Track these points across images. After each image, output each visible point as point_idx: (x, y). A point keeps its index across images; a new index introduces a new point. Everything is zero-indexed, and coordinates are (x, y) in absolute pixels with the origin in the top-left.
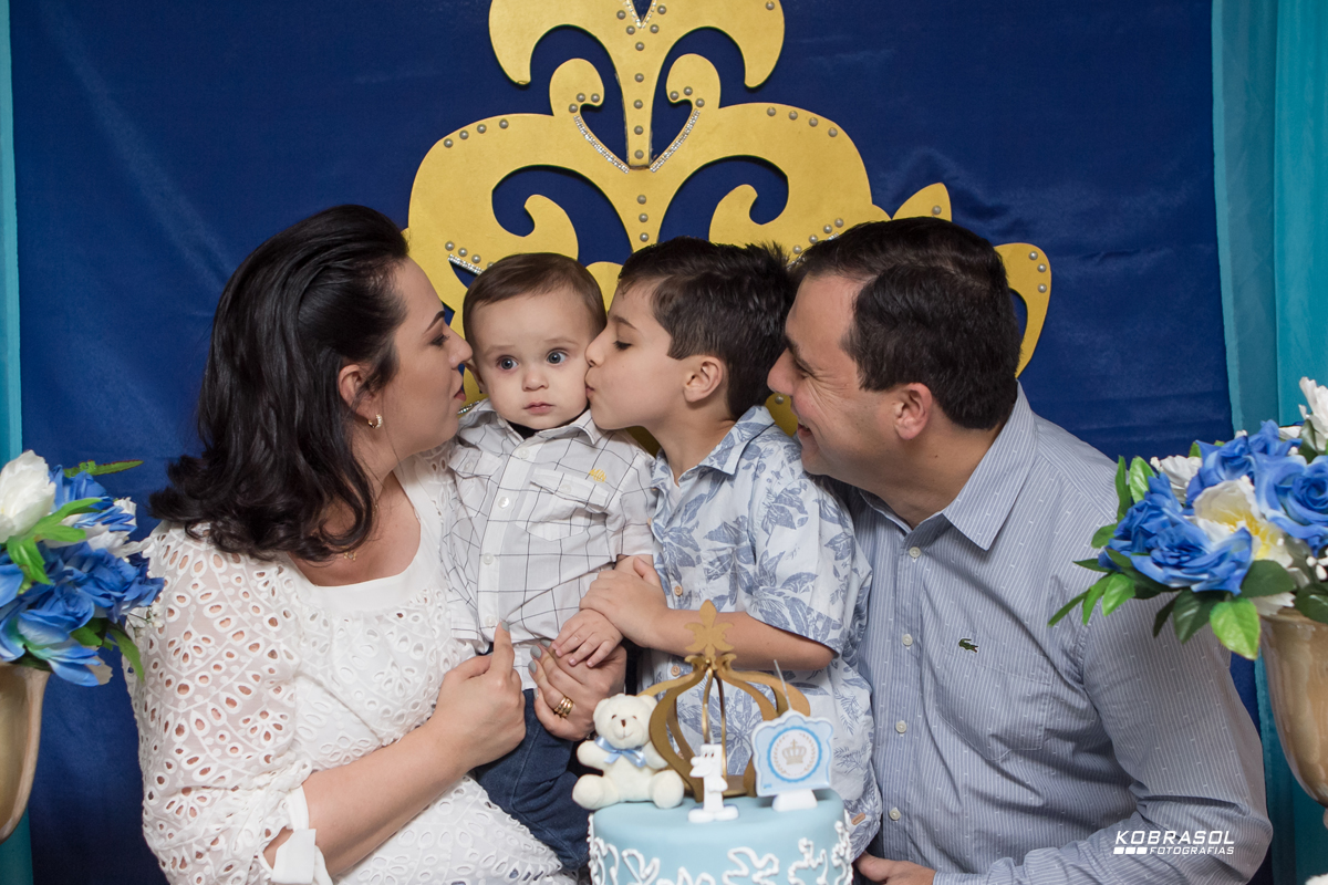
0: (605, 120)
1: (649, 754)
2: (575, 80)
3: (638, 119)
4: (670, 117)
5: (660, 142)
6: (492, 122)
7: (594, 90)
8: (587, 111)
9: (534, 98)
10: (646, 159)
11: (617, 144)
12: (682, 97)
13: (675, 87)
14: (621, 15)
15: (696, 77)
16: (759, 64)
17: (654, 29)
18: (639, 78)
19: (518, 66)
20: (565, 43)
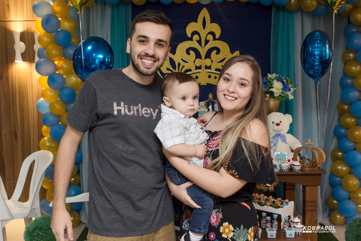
0: (199, 42)
1: (205, 107)
2: (196, 37)
3: (203, 42)
4: (207, 42)
5: (206, 44)
6: (186, 42)
7: (198, 38)
8: (198, 41)
9: (191, 39)
10: (204, 47)
11: (200, 45)
12: (208, 39)
13: (208, 38)
14: (202, 29)
15: (210, 37)
16: (218, 36)
17: (205, 31)
18: (203, 37)
19: (189, 35)
20: (195, 33)
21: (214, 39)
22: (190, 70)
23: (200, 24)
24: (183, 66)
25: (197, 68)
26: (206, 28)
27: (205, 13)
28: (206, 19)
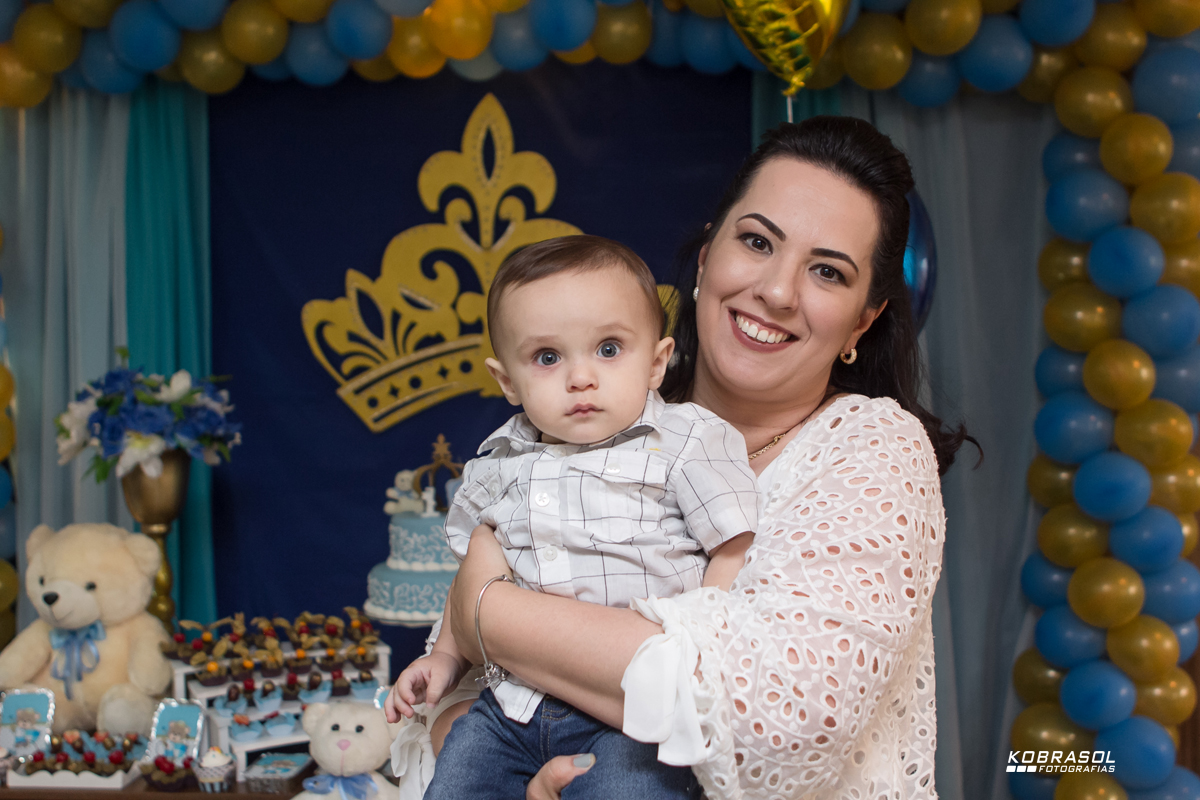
9: (439, 218)
16: (543, 202)
17: (495, 185)
18: (487, 208)
19: (431, 202)
20: (453, 193)
21: (531, 214)
22: (438, 339)
24: (412, 326)
25: (466, 329)
26: (496, 171)
27: (490, 117)
28: (496, 136)
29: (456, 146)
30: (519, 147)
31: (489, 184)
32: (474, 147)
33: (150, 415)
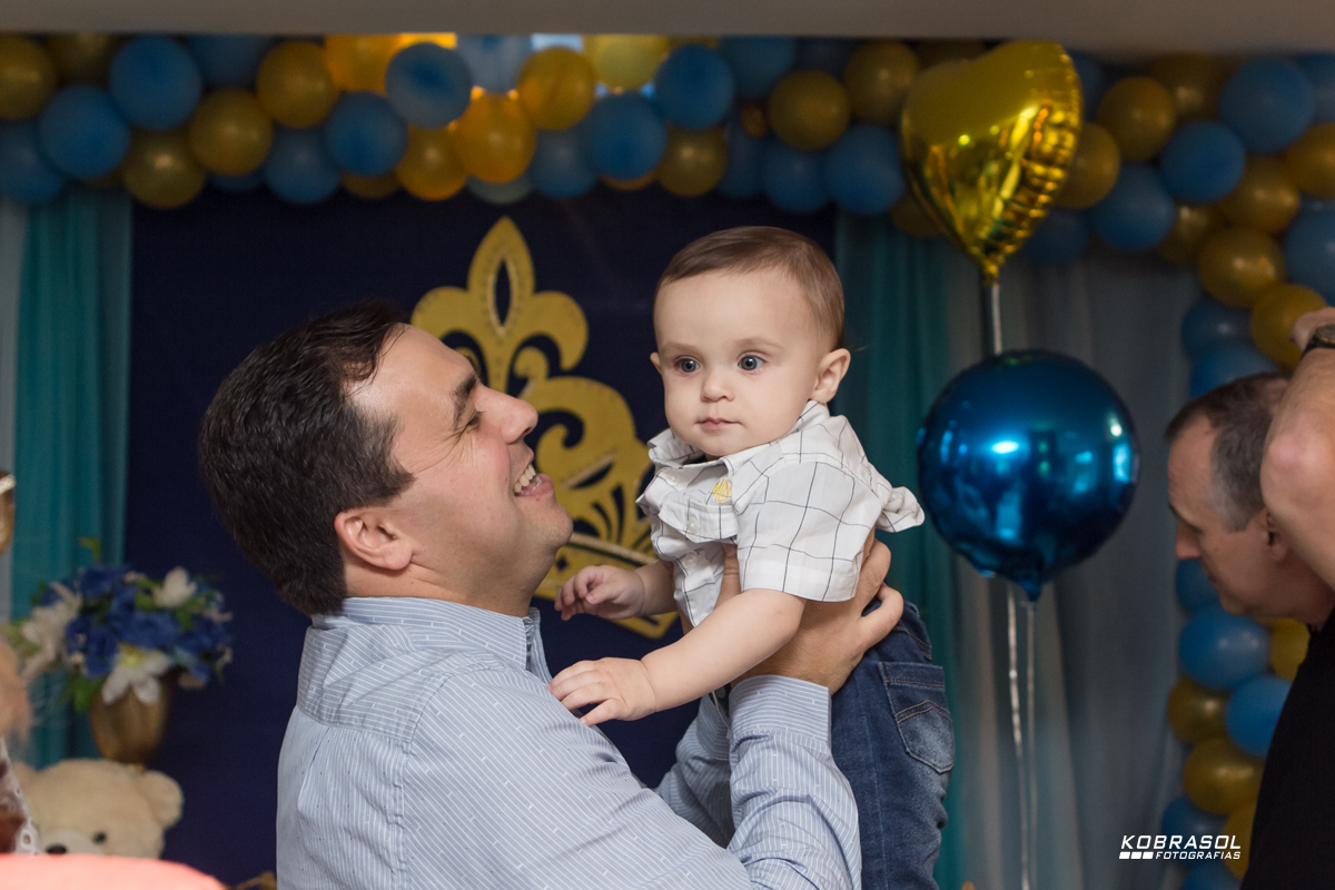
12: (524, 373)
13: (521, 368)
14: (489, 325)
15: (533, 362)
16: (571, 354)
17: (509, 334)
18: (499, 361)
20: (456, 340)
21: (555, 370)
23: (484, 298)
26: (512, 315)
27: (504, 246)
28: (512, 270)
29: (461, 282)
30: (542, 285)
31: (501, 331)
32: (484, 284)
33: (149, 624)
